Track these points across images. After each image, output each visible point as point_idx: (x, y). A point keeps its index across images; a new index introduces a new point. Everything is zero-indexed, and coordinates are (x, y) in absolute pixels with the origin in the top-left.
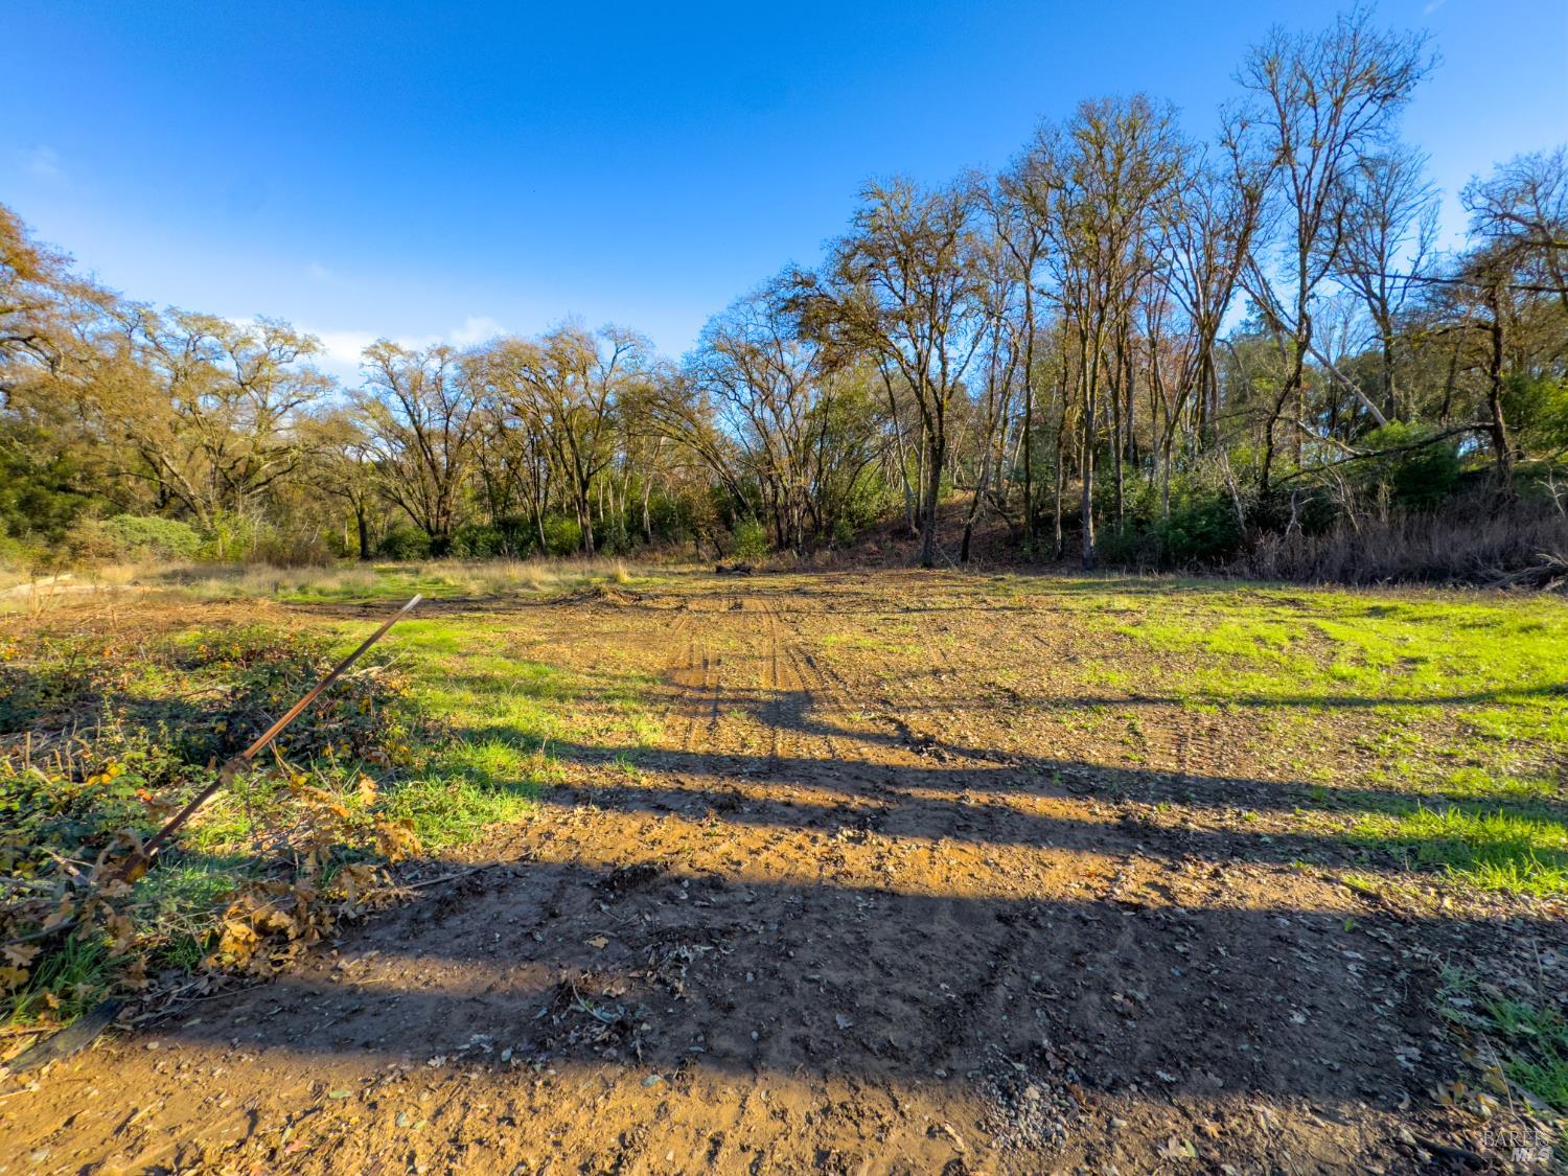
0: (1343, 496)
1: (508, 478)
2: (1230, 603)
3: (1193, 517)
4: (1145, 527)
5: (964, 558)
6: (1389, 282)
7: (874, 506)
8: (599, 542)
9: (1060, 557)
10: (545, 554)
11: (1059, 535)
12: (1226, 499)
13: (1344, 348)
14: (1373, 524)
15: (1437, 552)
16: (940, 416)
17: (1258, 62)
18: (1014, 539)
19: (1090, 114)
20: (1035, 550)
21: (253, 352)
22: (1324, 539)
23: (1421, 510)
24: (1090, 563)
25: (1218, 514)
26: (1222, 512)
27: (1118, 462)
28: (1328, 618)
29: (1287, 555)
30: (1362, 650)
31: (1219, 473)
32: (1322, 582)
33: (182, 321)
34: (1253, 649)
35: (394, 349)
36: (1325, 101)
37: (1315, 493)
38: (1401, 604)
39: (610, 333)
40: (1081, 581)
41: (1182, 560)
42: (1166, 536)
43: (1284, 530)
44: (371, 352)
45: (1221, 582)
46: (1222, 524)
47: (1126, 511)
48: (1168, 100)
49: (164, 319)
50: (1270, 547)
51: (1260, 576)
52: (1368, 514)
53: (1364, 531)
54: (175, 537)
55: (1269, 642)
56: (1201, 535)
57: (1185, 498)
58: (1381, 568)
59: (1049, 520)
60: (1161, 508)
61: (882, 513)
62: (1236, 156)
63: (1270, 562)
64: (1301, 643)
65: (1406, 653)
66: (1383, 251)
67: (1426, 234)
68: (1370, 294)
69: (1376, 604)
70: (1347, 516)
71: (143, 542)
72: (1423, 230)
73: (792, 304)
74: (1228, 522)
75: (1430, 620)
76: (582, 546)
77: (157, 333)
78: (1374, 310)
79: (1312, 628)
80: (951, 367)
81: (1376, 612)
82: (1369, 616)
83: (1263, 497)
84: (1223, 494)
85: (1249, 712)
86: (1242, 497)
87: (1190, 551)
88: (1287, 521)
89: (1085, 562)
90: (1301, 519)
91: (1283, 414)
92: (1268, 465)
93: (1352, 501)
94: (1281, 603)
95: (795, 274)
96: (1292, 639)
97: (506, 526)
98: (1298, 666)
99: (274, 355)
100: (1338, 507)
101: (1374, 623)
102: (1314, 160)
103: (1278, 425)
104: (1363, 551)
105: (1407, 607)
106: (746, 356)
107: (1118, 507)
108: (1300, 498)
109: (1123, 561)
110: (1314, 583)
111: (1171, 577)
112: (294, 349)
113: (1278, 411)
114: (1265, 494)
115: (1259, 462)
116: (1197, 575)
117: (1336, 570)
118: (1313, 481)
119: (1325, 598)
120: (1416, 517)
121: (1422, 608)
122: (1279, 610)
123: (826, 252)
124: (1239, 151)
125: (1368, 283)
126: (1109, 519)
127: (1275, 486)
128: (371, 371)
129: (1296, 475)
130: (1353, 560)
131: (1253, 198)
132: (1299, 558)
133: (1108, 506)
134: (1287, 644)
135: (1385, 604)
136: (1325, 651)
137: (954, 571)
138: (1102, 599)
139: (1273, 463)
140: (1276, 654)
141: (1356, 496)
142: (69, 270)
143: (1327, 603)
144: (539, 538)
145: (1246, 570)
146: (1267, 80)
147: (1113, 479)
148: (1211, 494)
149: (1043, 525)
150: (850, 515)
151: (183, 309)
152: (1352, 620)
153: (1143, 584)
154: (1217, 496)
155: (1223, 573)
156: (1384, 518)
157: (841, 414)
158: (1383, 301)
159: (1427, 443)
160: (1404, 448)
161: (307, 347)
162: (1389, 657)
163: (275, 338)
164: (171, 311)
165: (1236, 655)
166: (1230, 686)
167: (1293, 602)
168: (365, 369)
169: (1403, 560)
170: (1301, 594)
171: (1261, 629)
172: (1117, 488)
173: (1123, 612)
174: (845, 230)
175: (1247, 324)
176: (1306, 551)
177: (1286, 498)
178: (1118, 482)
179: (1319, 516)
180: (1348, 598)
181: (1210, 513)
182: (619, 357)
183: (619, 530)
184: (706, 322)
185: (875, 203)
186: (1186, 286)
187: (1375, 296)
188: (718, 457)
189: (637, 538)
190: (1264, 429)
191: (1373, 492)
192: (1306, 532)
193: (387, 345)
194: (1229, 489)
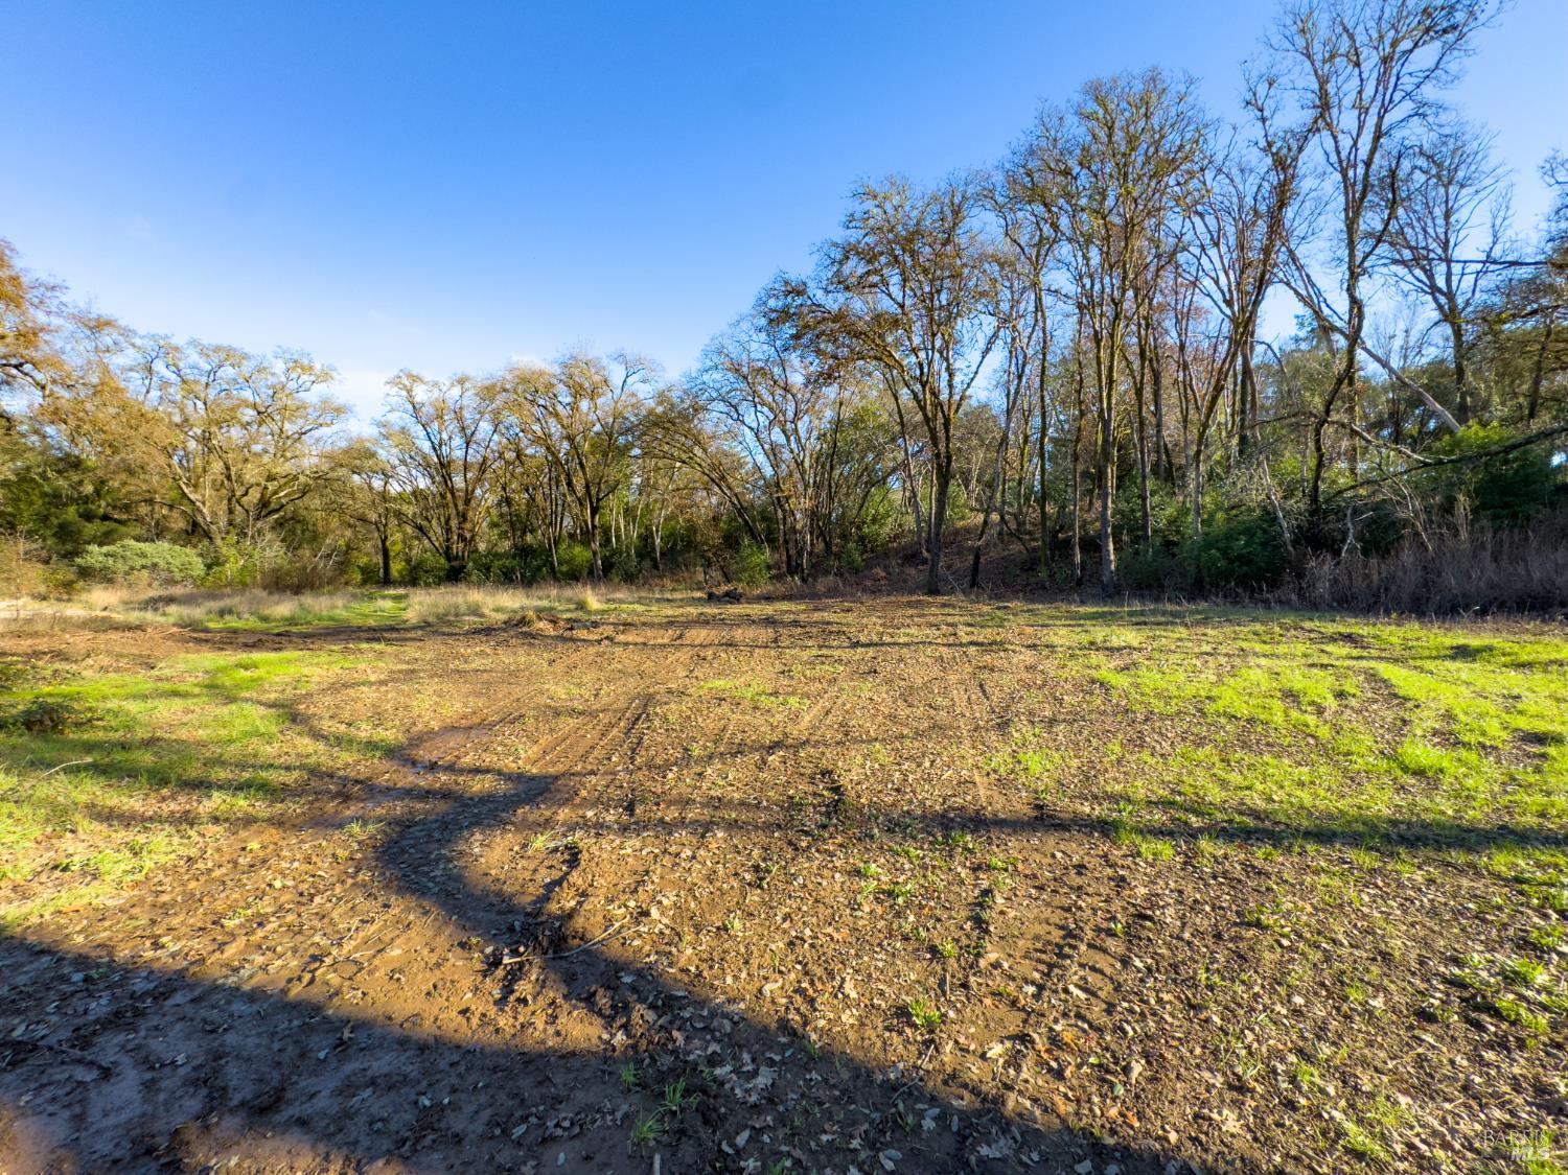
0: (1411, 510)
1: (528, 505)
2: (1267, 638)
3: (1230, 536)
4: (1176, 550)
5: (974, 583)
6: (1456, 268)
7: (886, 530)
8: (608, 567)
9: (1079, 583)
10: (557, 580)
11: (1078, 558)
12: (1269, 516)
13: (1405, 357)
14: (1451, 543)
15: (1537, 575)
16: (947, 431)
17: (1289, 22)
18: (1030, 565)
19: (1097, 92)
20: (1051, 576)
21: (271, 380)
22: (1389, 561)
23: (1511, 528)
24: (1111, 590)
25: (1259, 533)
26: (1265, 531)
27: (1144, 478)
28: (1396, 660)
29: (1345, 580)
30: (1449, 716)
31: (1259, 487)
32: (1387, 613)
33: (203, 353)
34: (1277, 713)
35: (416, 379)
36: (1371, 60)
37: (1376, 507)
38: (1496, 642)
39: (621, 358)
40: (1094, 610)
41: (1217, 586)
42: (1198, 558)
43: (1340, 550)
44: (395, 382)
45: (1261, 612)
46: (1264, 545)
47: (1155, 531)
48: (1185, 72)
49: (187, 352)
50: (1322, 569)
51: (1313, 606)
52: (1444, 530)
53: (1439, 551)
54: (177, 562)
55: (1305, 700)
56: (1240, 557)
57: (1220, 515)
58: (1464, 595)
59: (1067, 543)
60: (1193, 527)
61: (896, 537)
62: (1263, 120)
63: (1323, 589)
64: (1353, 702)
65: (1523, 723)
66: (1447, 241)
67: (1498, 222)
68: (1434, 290)
69: (1461, 641)
70: (1417, 534)
71: (143, 567)
72: (1495, 217)
73: (784, 315)
74: (1271, 542)
75: (1546, 666)
76: (591, 573)
77: (181, 364)
78: (1440, 307)
79: (1372, 676)
80: (957, 379)
81: (1462, 653)
82: (1453, 658)
83: (1313, 513)
84: (1264, 509)
85: (1236, 854)
86: (1287, 514)
87: (1227, 575)
88: (1344, 540)
89: (1104, 587)
90: (1360, 538)
91: (1334, 417)
92: (1318, 477)
93: (1423, 516)
94: (1333, 639)
95: (786, 283)
96: (1340, 695)
97: (524, 552)
98: (1344, 743)
99: (292, 385)
100: (1405, 523)
101: (1460, 668)
102: (1360, 128)
103: (1328, 430)
104: (1439, 575)
105: (1507, 646)
106: (749, 376)
107: (1145, 527)
108: (1356, 512)
109: (1149, 587)
110: (1377, 615)
111: (1203, 605)
112: (313, 378)
113: (1328, 412)
114: (1314, 511)
115: (1308, 475)
116: (1235, 603)
117: (1405, 597)
118: (1373, 493)
119: (1392, 633)
120: (1505, 535)
121: (1529, 648)
122: (1329, 648)
123: (816, 257)
124: (1267, 113)
125: (1430, 276)
126: (1136, 540)
127: (1327, 501)
128: (394, 400)
129: (1353, 487)
130: (1426, 585)
131: (1283, 164)
132: (1359, 584)
133: (1133, 528)
134: (1331, 703)
135: (1474, 642)
136: (1390, 716)
137: (958, 599)
138: (1099, 633)
139: (1324, 475)
140: (1311, 720)
141: (1428, 510)
142: (64, 299)
143: (1394, 640)
144: (552, 564)
145: (1294, 597)
146: (1300, 42)
147: (1139, 497)
148: (1251, 510)
149: (1062, 548)
150: (862, 539)
151: (205, 342)
152: (1429, 665)
153: (1164, 613)
154: (1258, 512)
155: (1266, 602)
156: (1464, 535)
157: (852, 434)
158: (1450, 296)
159: (1514, 447)
160: (1486, 454)
161: (325, 376)
162: (1494, 729)
163: (294, 368)
164: (193, 343)
165: (1251, 721)
166: (1224, 784)
167: (1349, 638)
168: (389, 399)
169: (1492, 585)
170: (1361, 629)
171: (1297, 680)
172: (1144, 505)
173: (1119, 649)
174: (840, 235)
175: (1297, 340)
176: (1367, 576)
177: (1339, 513)
178: (1144, 499)
179: (1382, 533)
180: (1423, 633)
181: (1249, 531)
182: (629, 380)
183: (629, 555)
184: (707, 340)
185: (870, 205)
186: (1217, 282)
187: (1440, 290)
188: (723, 478)
189: (647, 564)
190: (1311, 435)
191: (1448, 506)
192: (1366, 552)
193: (410, 376)
194: (1272, 503)
